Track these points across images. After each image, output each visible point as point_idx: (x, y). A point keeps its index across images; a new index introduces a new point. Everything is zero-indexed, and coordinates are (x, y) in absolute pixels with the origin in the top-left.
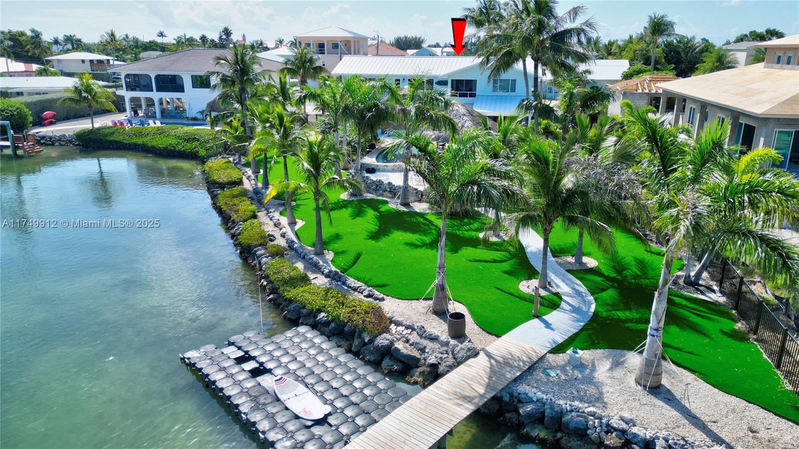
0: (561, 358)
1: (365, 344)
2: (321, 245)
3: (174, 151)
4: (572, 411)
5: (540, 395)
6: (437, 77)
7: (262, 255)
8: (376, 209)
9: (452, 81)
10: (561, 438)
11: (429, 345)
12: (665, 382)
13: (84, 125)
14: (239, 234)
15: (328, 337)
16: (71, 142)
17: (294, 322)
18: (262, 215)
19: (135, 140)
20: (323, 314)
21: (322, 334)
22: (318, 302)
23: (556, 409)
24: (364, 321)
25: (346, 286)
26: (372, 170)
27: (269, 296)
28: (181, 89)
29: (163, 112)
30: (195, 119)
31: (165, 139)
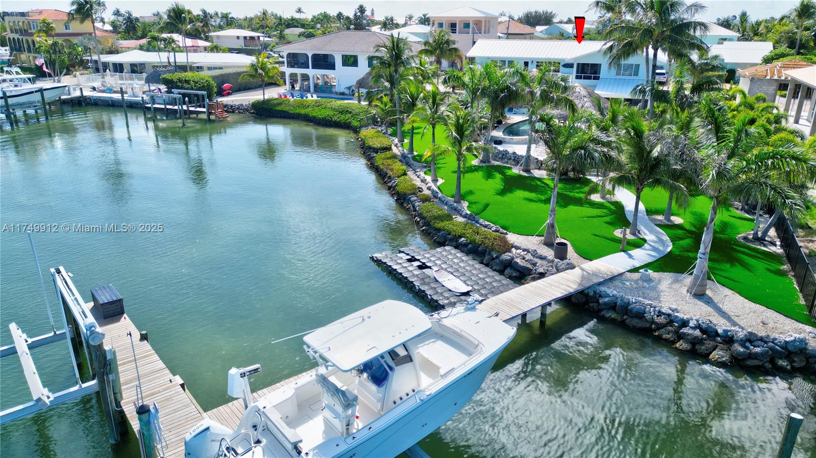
0: (636, 276)
1: (493, 259)
2: (460, 197)
3: (331, 121)
4: (636, 303)
5: (615, 292)
6: (564, 60)
7: (415, 200)
8: (502, 173)
9: (578, 64)
10: (626, 319)
11: (539, 262)
12: (708, 292)
13: (256, 96)
14: (396, 186)
15: (467, 254)
16: (247, 110)
17: (442, 244)
18: (410, 173)
19: (298, 111)
20: (463, 239)
21: (462, 252)
22: (460, 231)
23: (625, 301)
24: (493, 244)
25: (479, 224)
26: (499, 142)
27: (421, 228)
28: (332, 66)
29: (316, 86)
30: (343, 94)
31: (323, 111)
